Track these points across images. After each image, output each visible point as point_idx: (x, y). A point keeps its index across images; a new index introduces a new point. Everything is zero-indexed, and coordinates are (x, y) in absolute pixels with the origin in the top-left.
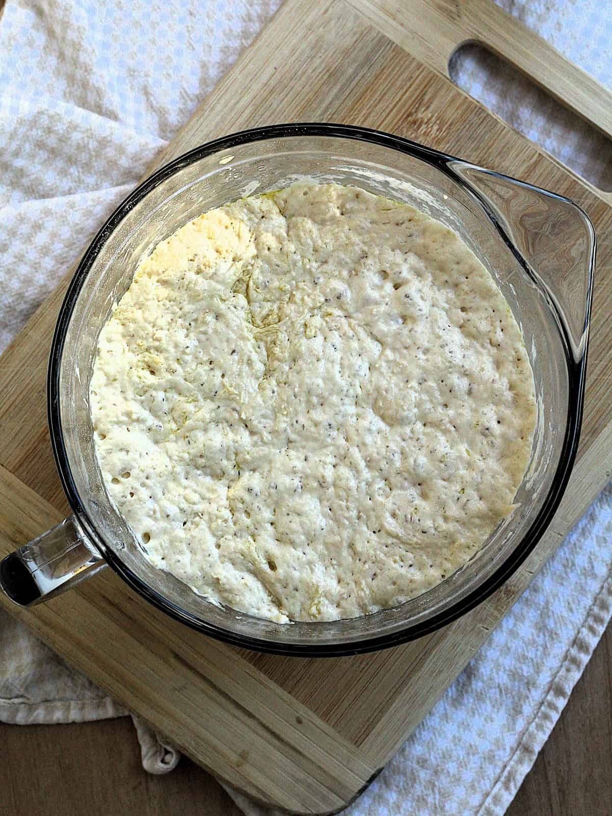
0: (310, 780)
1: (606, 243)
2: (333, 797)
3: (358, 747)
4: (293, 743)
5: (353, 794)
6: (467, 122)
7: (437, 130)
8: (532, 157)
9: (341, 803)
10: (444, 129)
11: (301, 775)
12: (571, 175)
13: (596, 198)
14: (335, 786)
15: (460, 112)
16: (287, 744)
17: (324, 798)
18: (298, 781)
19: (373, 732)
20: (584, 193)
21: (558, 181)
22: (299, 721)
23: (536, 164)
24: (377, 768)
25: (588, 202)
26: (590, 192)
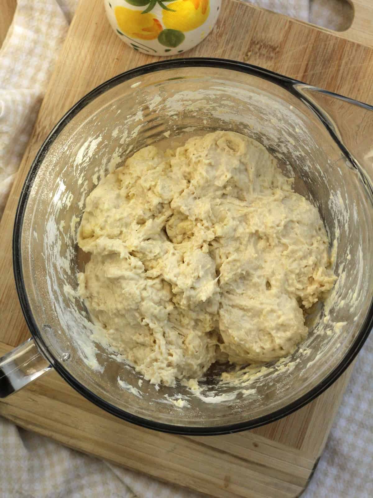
0: (275, 481)
1: (353, 66)
2: (294, 487)
3: (300, 449)
4: (256, 461)
5: (307, 481)
6: (235, 16)
7: (217, 28)
8: (286, 24)
9: (300, 489)
10: (221, 26)
11: (268, 479)
12: (315, 28)
13: (337, 38)
14: (293, 479)
15: (228, 10)
16: (253, 463)
17: (289, 490)
18: (268, 484)
19: (306, 436)
20: (327, 37)
21: (308, 35)
22: (256, 445)
23: (290, 28)
24: (316, 458)
25: (332, 43)
26: (331, 35)
